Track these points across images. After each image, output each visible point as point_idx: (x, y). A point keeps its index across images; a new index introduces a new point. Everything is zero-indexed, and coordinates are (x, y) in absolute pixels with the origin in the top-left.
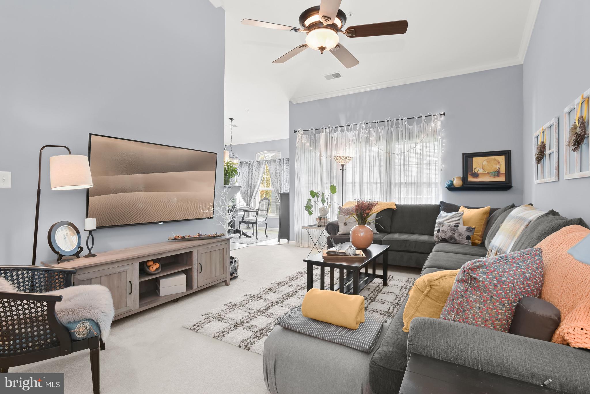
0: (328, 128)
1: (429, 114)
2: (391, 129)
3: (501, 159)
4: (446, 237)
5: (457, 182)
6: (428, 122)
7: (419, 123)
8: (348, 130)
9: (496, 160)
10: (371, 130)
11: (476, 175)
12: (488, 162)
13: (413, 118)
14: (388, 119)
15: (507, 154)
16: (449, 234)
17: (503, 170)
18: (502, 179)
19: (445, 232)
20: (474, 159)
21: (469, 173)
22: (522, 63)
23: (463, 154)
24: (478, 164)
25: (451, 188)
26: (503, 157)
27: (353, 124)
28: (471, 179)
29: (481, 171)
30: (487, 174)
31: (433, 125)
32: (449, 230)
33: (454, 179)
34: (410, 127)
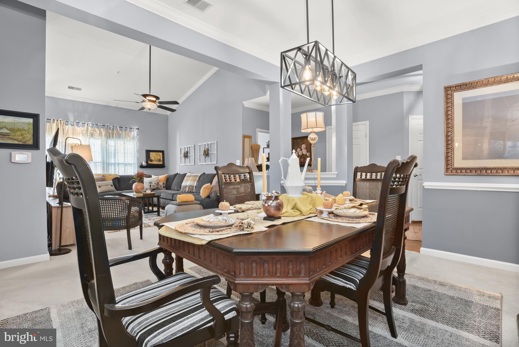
0: (59, 121)
1: (131, 127)
2: (109, 132)
3: (161, 154)
4: (155, 188)
5: (144, 164)
6: (131, 131)
7: (126, 131)
8: (78, 126)
9: (159, 154)
10: (96, 129)
11: (151, 161)
12: (156, 155)
13: (123, 127)
14: (108, 125)
15: (163, 152)
16: (156, 186)
17: (162, 159)
18: (161, 163)
19: (154, 186)
20: (151, 153)
21: (149, 160)
22: (168, 115)
23: (146, 150)
24: (152, 155)
25: (142, 167)
26: (162, 153)
27: (82, 122)
28: (149, 162)
29: (153, 159)
30: (156, 160)
31: (133, 133)
32: (156, 185)
33: (142, 162)
34: (121, 132)
